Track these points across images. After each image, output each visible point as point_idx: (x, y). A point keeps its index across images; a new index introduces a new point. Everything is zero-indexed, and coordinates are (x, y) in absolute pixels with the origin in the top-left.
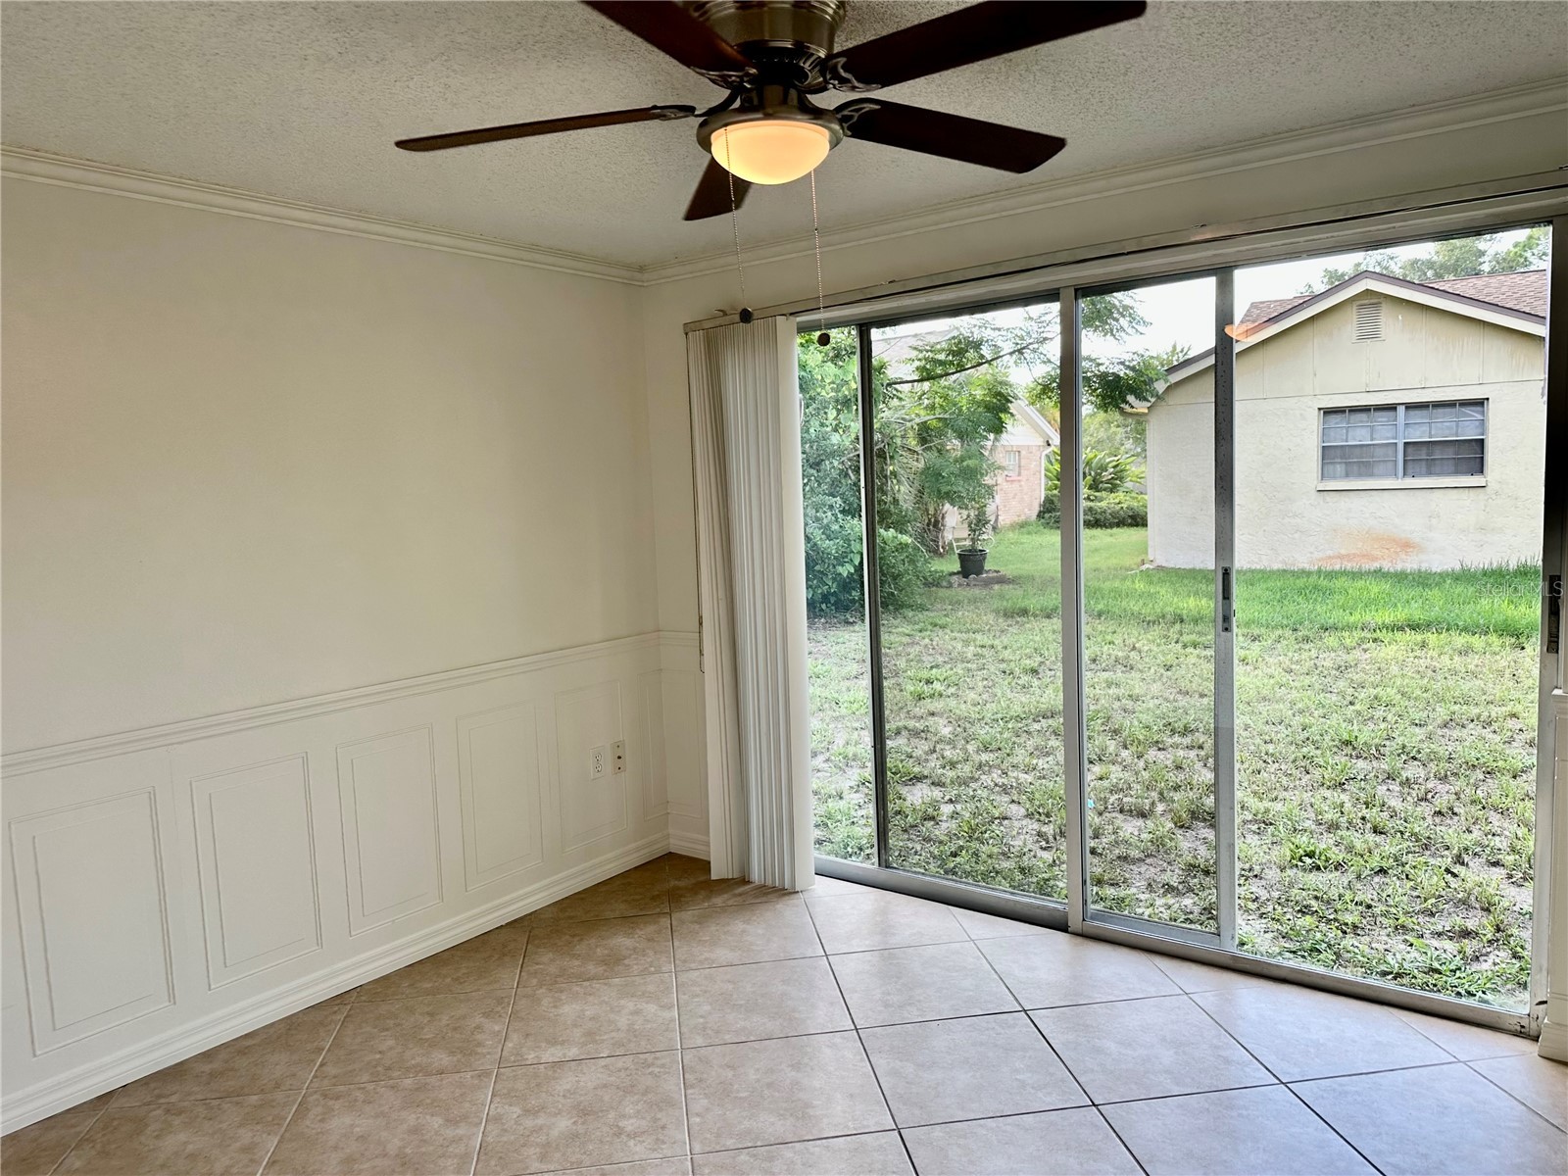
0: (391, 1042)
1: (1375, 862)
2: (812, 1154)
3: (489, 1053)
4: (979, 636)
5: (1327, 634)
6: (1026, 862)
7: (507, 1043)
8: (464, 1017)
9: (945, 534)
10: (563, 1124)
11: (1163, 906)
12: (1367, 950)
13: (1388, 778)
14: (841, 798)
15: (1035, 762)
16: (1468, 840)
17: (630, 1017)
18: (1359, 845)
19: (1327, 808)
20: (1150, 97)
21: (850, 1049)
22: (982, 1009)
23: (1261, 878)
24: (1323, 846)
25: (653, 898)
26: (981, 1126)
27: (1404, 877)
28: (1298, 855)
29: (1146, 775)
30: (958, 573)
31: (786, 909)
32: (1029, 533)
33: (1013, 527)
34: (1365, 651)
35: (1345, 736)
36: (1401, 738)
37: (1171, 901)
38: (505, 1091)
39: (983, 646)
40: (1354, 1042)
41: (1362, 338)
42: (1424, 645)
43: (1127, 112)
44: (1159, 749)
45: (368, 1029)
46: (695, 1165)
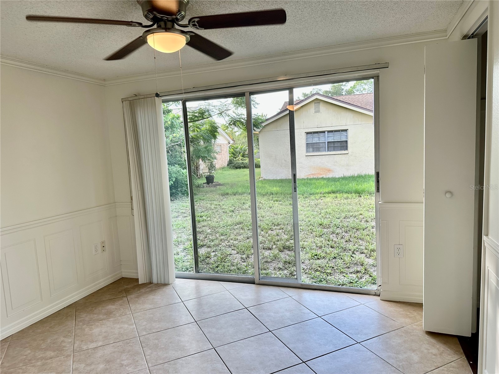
0: (29, 351)
1: (333, 256)
2: (188, 360)
3: (68, 349)
4: (215, 202)
5: (311, 195)
6: (239, 266)
7: (75, 345)
8: (57, 339)
9: (200, 171)
10: (102, 366)
11: (278, 274)
12: (334, 279)
13: (332, 233)
14: (178, 255)
15: (237, 237)
16: (355, 247)
17: (119, 330)
18: (328, 252)
19: (318, 242)
20: (272, 36)
21: (195, 328)
22: (233, 310)
23: (304, 263)
24: (319, 253)
25: (119, 292)
26: (239, 343)
27: (340, 258)
28: (313, 256)
29: (269, 238)
30: (206, 183)
31: (167, 290)
32: (225, 171)
33: (220, 169)
34: (322, 200)
35: (320, 223)
36: (334, 222)
37: (281, 272)
38: (78, 360)
39: (216, 205)
40: (336, 303)
41: (316, 112)
42: (336, 197)
43: (266, 40)
44: (272, 230)
45: (18, 349)
46: (150, 370)
